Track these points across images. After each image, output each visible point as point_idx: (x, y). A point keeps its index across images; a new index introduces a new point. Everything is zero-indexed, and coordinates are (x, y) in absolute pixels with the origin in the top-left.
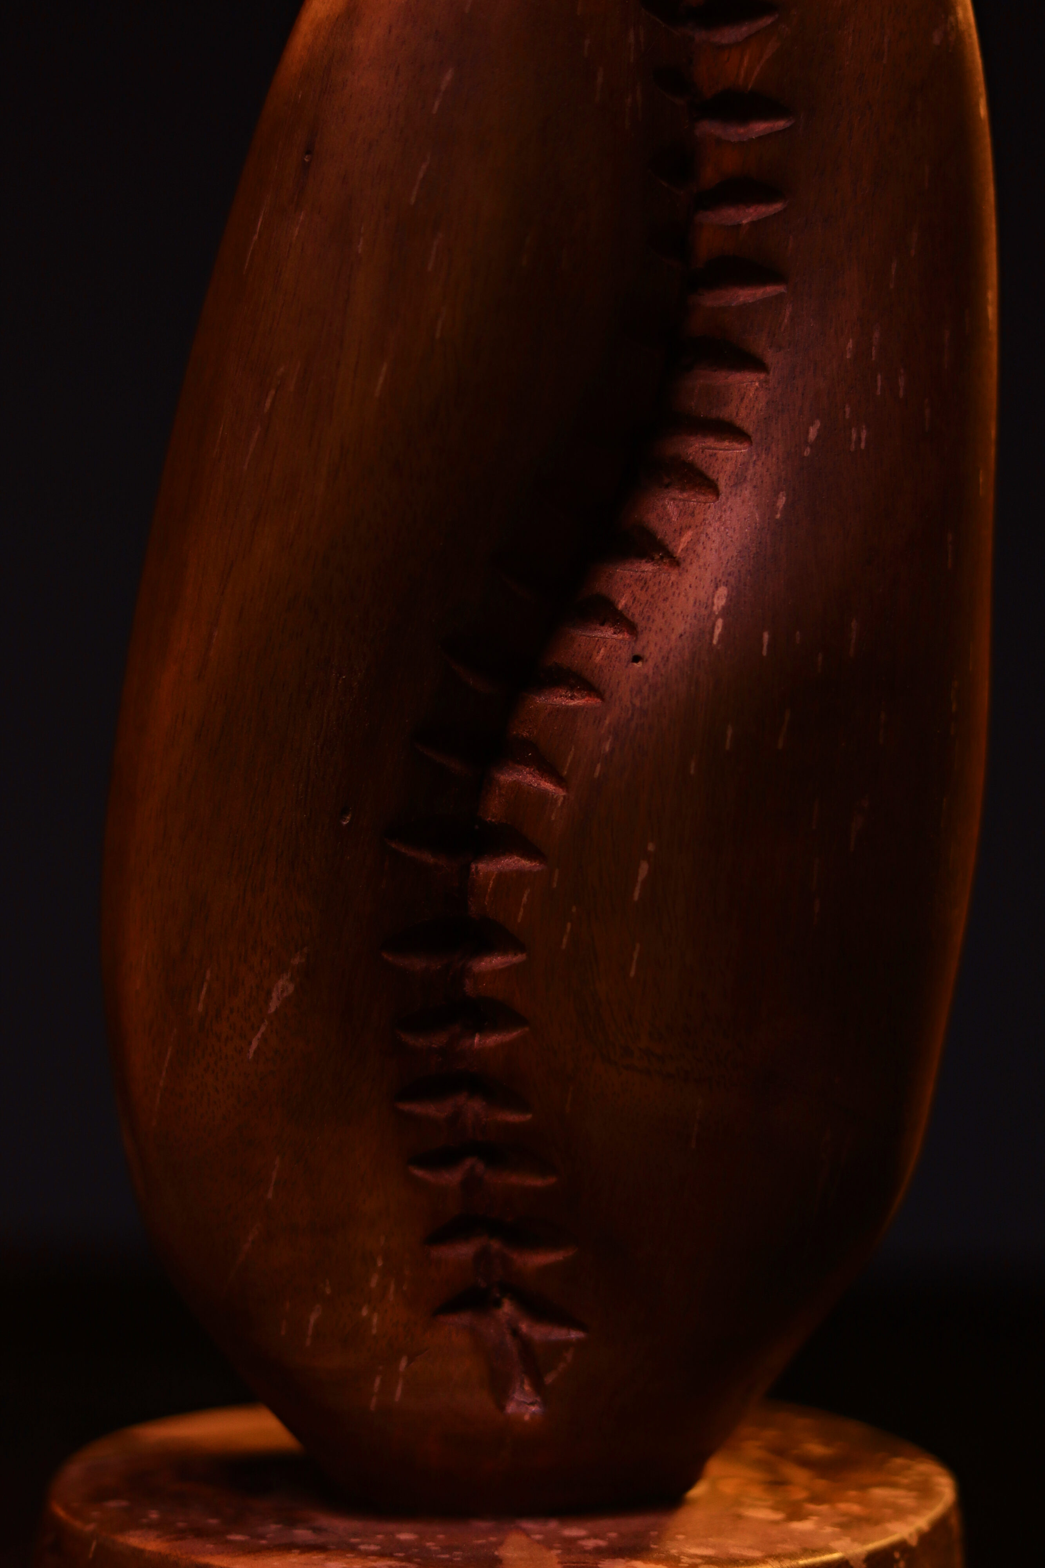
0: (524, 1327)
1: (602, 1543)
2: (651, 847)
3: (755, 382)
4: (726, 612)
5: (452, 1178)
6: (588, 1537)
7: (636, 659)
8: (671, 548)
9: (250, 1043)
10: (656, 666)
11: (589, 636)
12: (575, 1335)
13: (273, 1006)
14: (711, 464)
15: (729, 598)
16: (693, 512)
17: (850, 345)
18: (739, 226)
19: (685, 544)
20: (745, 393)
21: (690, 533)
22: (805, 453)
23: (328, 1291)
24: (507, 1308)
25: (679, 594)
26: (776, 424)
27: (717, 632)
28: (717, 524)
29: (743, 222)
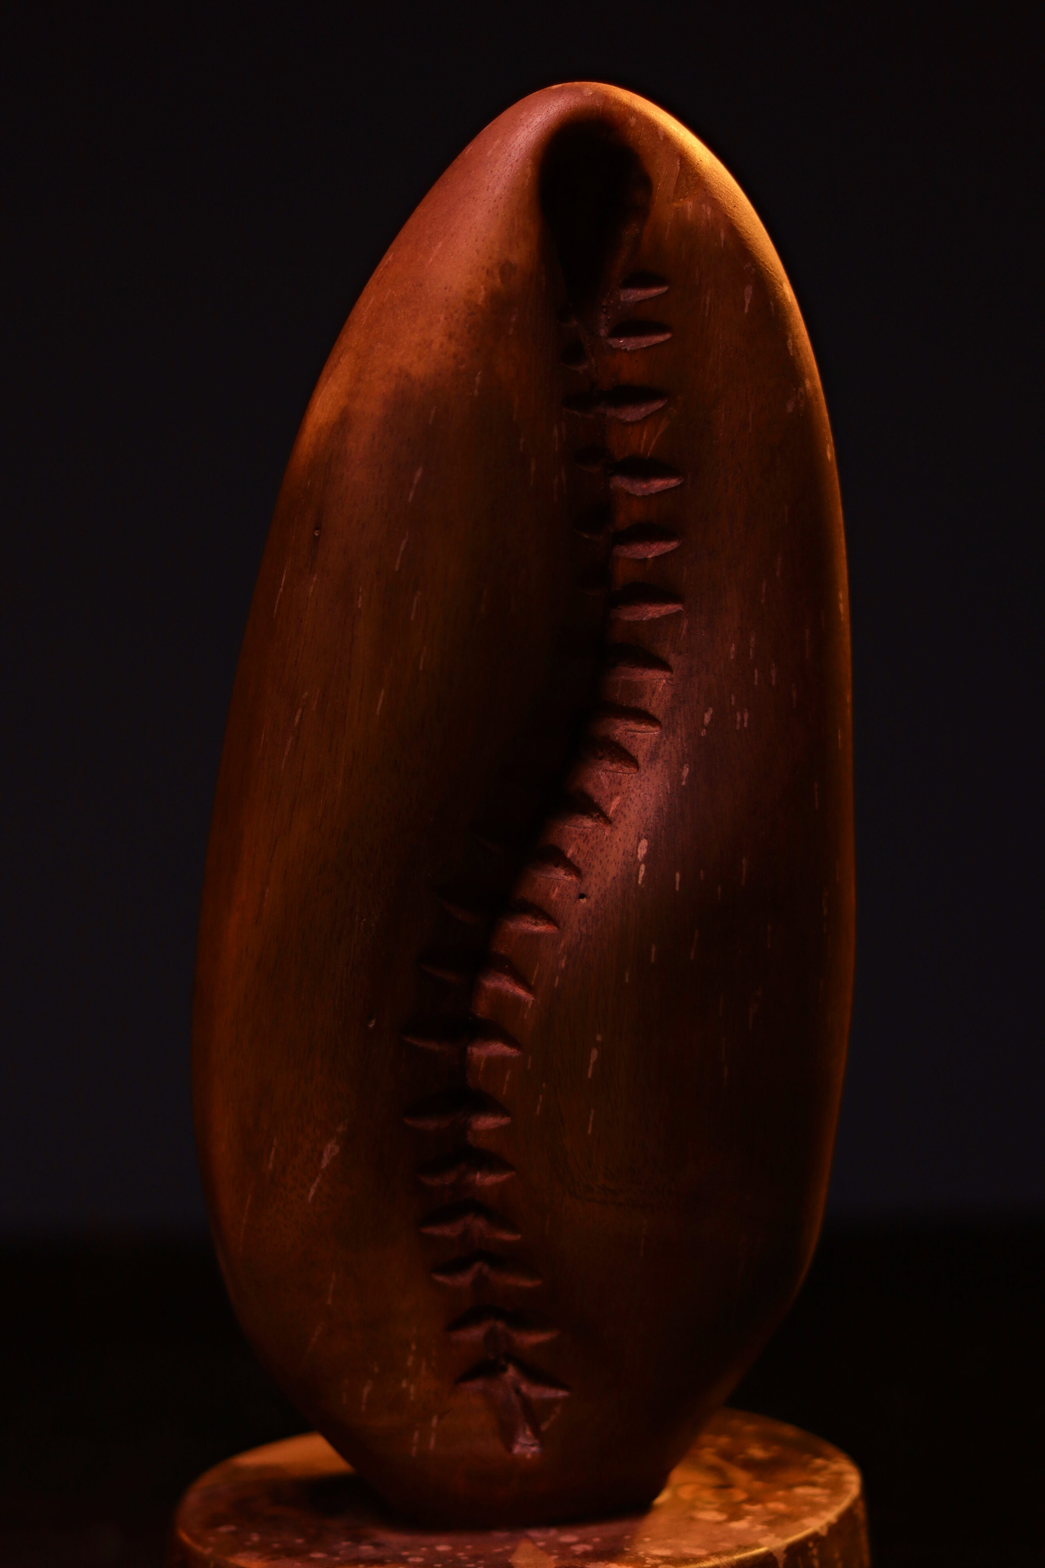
0: (524, 1388)
1: (588, 1548)
2: (599, 1038)
3: (663, 678)
4: (647, 859)
5: (464, 1280)
6: (578, 1543)
7: (582, 896)
8: (604, 809)
9: (309, 1191)
10: (597, 902)
11: (546, 878)
12: (561, 1394)
13: (325, 1163)
14: (632, 743)
15: (649, 848)
16: (620, 781)
17: (733, 649)
18: (646, 560)
19: (615, 807)
20: (656, 688)
21: (618, 798)
22: (702, 735)
23: (376, 1370)
24: (511, 1372)
25: (612, 846)
26: (679, 711)
27: (642, 874)
28: (639, 791)
29: (649, 556)
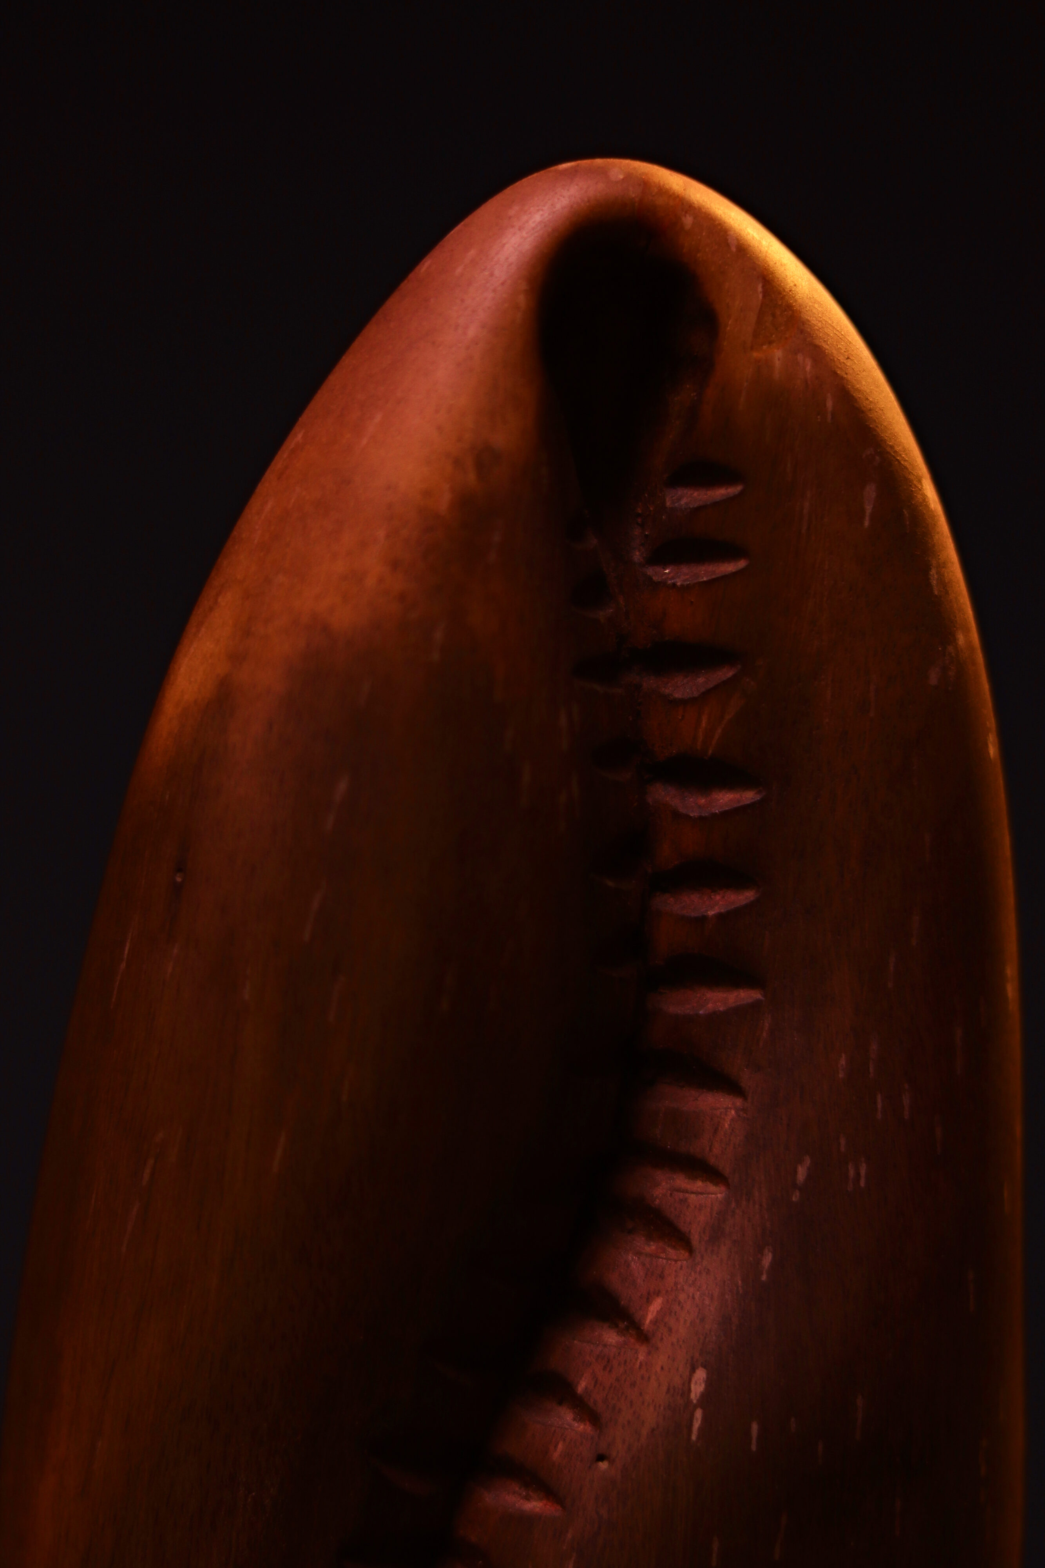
3: (731, 1108)
4: (706, 1399)
7: (601, 1458)
8: (636, 1317)
10: (625, 1468)
11: (544, 1422)
14: (681, 1211)
15: (709, 1382)
16: (662, 1272)
17: (843, 1062)
18: (703, 919)
19: (655, 1313)
20: (719, 1122)
21: (659, 1300)
22: (794, 1199)
25: (649, 1378)
26: (757, 1161)
27: (697, 1424)
28: (692, 1290)
29: (709, 912)
